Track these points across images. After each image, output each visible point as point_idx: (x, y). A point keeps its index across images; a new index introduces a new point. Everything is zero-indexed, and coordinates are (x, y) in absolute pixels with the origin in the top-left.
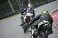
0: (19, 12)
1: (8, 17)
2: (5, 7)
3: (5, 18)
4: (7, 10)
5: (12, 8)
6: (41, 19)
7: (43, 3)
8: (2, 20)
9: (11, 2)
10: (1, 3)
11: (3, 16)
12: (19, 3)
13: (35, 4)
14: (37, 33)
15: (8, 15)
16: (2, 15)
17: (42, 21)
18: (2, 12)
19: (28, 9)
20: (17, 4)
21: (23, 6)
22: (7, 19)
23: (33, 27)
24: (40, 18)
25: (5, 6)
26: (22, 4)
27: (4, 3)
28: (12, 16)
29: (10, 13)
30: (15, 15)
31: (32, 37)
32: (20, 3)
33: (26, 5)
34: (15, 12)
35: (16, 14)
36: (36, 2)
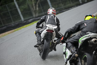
0: (31, 20)
1: (14, 29)
2: (8, 12)
3: (8, 31)
4: (11, 17)
5: (20, 13)
6: (84, 30)
7: (72, 4)
8: (4, 34)
9: (18, 4)
10: (2, 5)
11: (5, 27)
12: (32, 4)
13: (58, 7)
14: (76, 55)
15: (13, 25)
16: (3, 25)
17: (85, 33)
18: (3, 21)
19: (49, 17)
20: (28, 6)
21: (39, 10)
22: (12, 32)
23: (70, 44)
24: (82, 29)
25: (9, 10)
26: (37, 6)
27: (7, 5)
28: (20, 27)
29: (17, 22)
30: (25, 26)
31: (66, 63)
32: (34, 5)
33: (43, 8)
34: (25, 20)
35: (26, 23)
36: (60, 3)
